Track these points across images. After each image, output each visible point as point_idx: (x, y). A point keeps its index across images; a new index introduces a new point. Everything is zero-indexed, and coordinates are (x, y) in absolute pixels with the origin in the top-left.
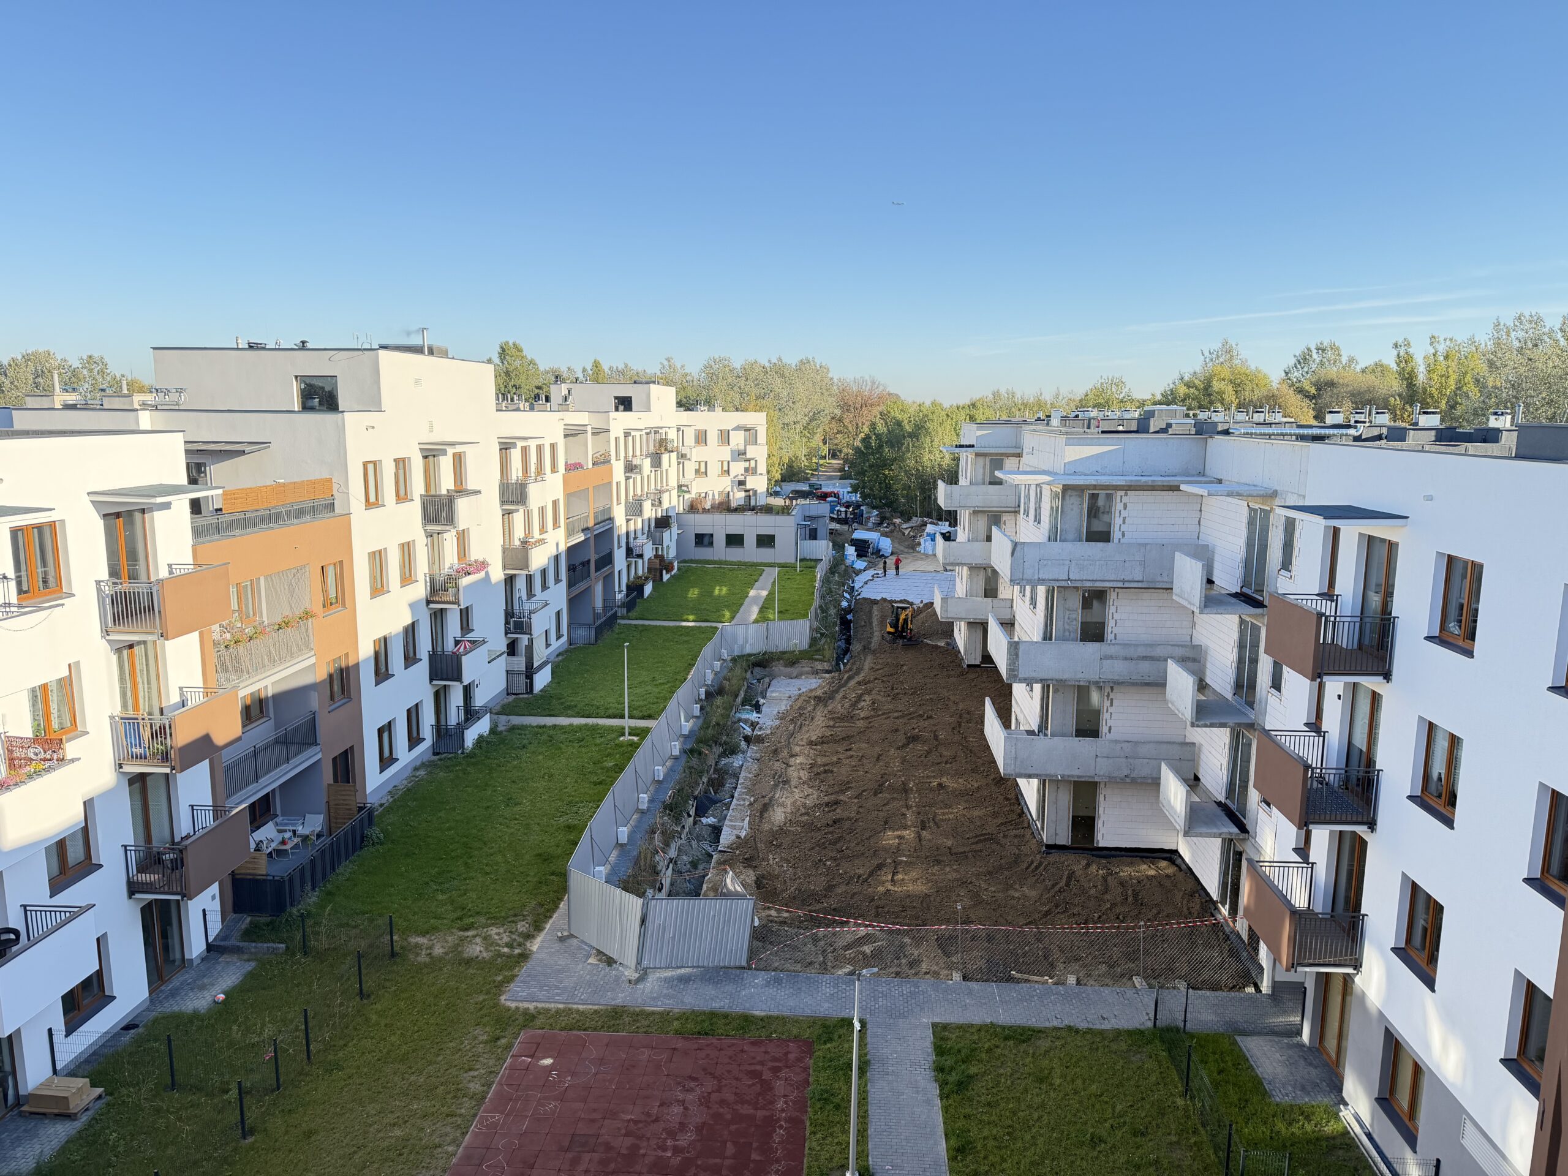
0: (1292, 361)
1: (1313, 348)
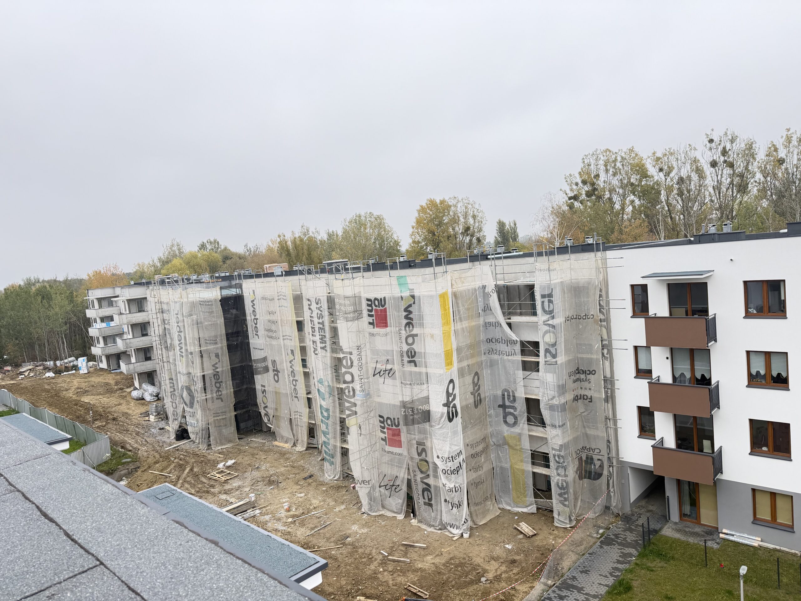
0: (197, 248)
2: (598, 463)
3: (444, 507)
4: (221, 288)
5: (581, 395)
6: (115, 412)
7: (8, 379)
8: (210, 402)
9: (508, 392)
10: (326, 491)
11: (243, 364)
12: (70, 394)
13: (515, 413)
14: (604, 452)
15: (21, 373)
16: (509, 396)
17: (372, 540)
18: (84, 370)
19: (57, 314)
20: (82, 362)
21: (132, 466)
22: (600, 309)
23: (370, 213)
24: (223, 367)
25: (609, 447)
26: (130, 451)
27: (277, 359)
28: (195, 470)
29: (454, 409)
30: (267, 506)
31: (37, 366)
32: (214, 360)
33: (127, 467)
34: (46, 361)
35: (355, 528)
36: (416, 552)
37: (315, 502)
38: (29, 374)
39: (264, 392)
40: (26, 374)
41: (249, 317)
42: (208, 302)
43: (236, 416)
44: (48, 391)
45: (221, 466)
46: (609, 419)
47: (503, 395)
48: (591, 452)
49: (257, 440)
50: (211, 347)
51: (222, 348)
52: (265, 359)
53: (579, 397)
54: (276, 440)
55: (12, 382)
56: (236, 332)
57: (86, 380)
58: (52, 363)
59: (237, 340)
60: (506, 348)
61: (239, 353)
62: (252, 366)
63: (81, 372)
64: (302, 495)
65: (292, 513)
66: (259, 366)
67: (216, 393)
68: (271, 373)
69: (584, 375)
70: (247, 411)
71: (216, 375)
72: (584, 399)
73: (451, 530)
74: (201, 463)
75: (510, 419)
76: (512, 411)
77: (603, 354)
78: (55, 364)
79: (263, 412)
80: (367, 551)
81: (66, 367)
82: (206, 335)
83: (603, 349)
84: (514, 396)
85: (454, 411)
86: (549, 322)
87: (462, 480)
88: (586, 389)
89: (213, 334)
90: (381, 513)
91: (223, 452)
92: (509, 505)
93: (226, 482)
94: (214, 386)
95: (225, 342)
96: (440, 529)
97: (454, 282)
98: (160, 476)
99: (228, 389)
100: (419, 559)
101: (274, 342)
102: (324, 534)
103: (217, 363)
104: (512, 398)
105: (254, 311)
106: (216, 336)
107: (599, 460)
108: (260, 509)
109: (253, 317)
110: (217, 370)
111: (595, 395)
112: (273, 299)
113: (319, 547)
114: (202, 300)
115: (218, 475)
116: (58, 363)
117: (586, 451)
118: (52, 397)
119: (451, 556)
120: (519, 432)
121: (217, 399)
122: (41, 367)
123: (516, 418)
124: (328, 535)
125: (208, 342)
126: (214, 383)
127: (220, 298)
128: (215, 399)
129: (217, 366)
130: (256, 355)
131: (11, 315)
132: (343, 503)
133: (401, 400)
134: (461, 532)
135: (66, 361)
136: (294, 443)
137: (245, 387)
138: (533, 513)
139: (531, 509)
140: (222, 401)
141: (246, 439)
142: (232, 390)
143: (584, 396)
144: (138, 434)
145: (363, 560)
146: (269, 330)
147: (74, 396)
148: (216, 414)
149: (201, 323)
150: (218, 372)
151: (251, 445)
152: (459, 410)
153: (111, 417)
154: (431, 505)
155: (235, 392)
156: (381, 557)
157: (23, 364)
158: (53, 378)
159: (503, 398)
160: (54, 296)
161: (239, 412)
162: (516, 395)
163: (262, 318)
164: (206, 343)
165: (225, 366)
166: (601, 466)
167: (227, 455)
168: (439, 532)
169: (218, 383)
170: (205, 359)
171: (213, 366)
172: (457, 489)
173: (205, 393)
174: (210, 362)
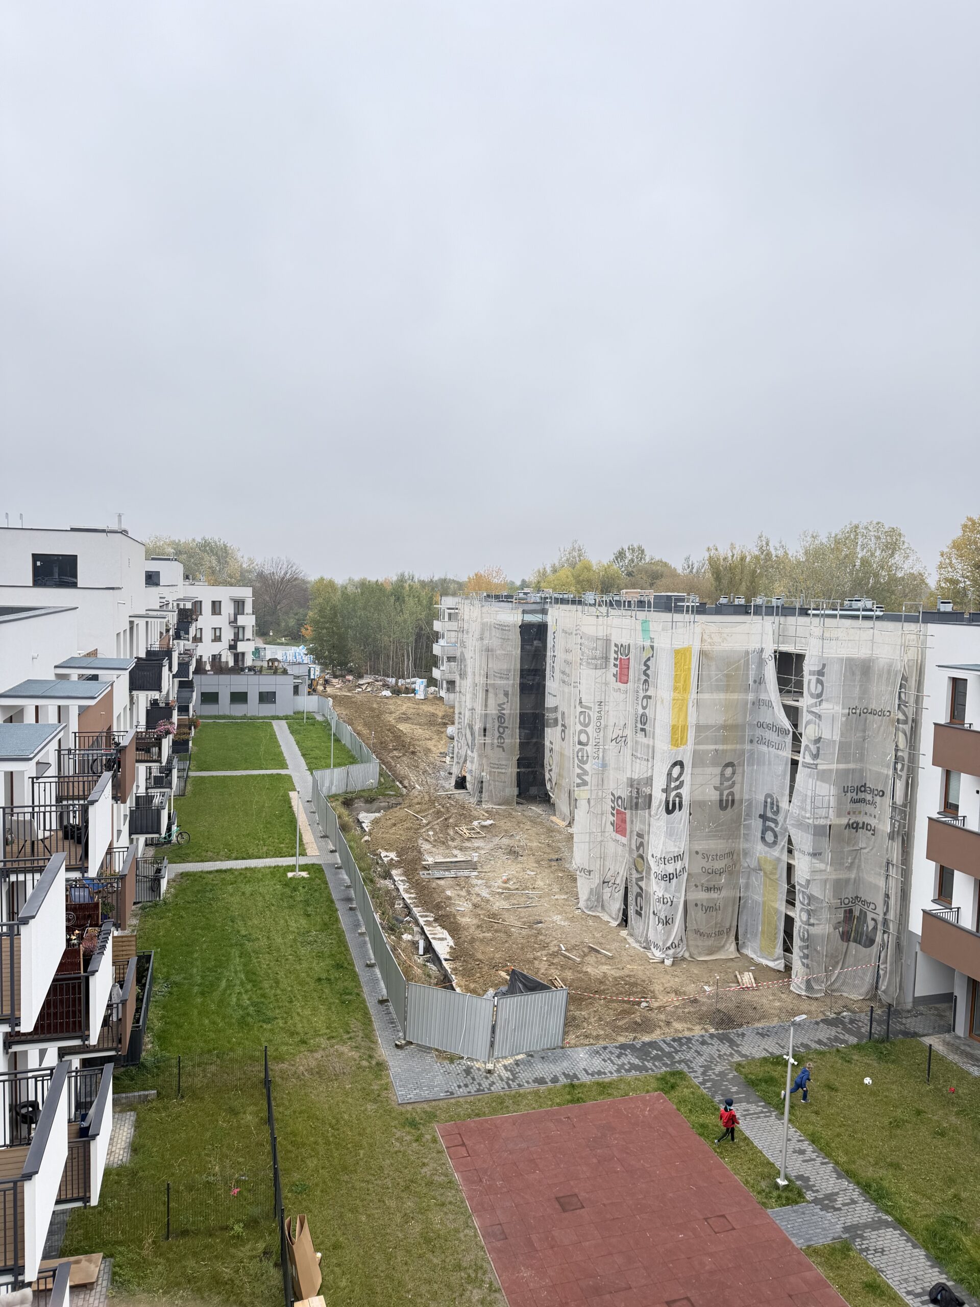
0: (612, 557)
1: (626, 548)
2: (871, 924)
3: (653, 920)
4: (524, 612)
5: (864, 823)
6: (419, 746)
7: (346, 690)
8: (488, 748)
9: (772, 799)
10: (562, 877)
11: (537, 712)
12: (391, 719)
13: (776, 829)
14: (880, 910)
15: (359, 686)
16: (772, 804)
17: (563, 932)
18: (420, 695)
19: (405, 621)
20: (420, 684)
21: (393, 801)
22: (899, 705)
23: (878, 523)
24: (511, 710)
25: (886, 904)
26: (405, 787)
27: (566, 711)
28: (451, 821)
29: (677, 799)
30: (489, 872)
31: (377, 681)
32: (502, 699)
33: (388, 800)
34: (388, 677)
35: (557, 918)
36: (597, 958)
37: (540, 883)
38: (366, 689)
39: (551, 750)
40: (364, 687)
41: (549, 653)
42: (505, 626)
43: (518, 773)
44: (372, 710)
45: (475, 823)
46: (893, 865)
47: (766, 802)
48: (866, 907)
49: (536, 809)
50: (499, 682)
51: (513, 685)
52: (555, 709)
53: (861, 825)
54: (555, 815)
55: (348, 694)
56: (533, 670)
57: (417, 706)
58: (394, 680)
59: (533, 680)
60: (776, 737)
61: (533, 697)
62: (544, 715)
63: (418, 697)
64: (533, 873)
65: (507, 885)
66: (549, 716)
67: (498, 739)
68: (559, 728)
69: (871, 795)
70: (533, 771)
71: (501, 717)
72: (867, 829)
73: (654, 950)
74: (461, 815)
75: (769, 837)
76: (772, 825)
77: (895, 769)
78: (397, 683)
79: (547, 776)
80: (547, 941)
81: (406, 688)
82: (495, 666)
83: (896, 763)
84: (778, 806)
85: (677, 802)
86: (814, 709)
87: (678, 893)
88: (871, 815)
89: (505, 667)
90: (598, 914)
91: (492, 811)
92: (755, 952)
93: (469, 839)
94: (496, 730)
95: (518, 679)
96: (644, 948)
97: (705, 637)
98: (412, 817)
99: (513, 739)
100: (594, 964)
101: (566, 689)
102: (520, 912)
103: (504, 704)
104: (775, 808)
105: (554, 646)
106: (509, 670)
107: (873, 919)
108: (479, 872)
109: (552, 654)
110: (503, 712)
111: (880, 827)
112: (572, 633)
113: (504, 920)
114: (498, 623)
115: (465, 831)
116: (401, 682)
117: (860, 903)
118: (372, 717)
119: (632, 973)
120: (777, 855)
121: (498, 746)
122: (381, 683)
123: (776, 836)
124: (522, 915)
125: (496, 675)
126: (496, 727)
127: (520, 624)
128: (495, 745)
129: (504, 706)
130: (550, 702)
131: (361, 615)
132: (567, 893)
133: (629, 776)
134: (663, 956)
135: (408, 681)
136: (569, 823)
137: (534, 740)
138: (779, 971)
139: (778, 964)
140: (504, 751)
141: (526, 806)
142: (518, 741)
143: (867, 824)
144: (425, 772)
145: (536, 945)
146: (563, 673)
147: (393, 721)
148: (492, 765)
149: (492, 650)
150: (504, 714)
151: (526, 813)
152: (685, 803)
153: (412, 749)
154: (640, 915)
155: (521, 744)
156: (556, 949)
157: (365, 676)
158: (387, 698)
159: (765, 806)
160: (406, 599)
161: (523, 770)
162: (780, 805)
163: (560, 655)
164: (494, 676)
165: (512, 709)
166: (875, 928)
167: (490, 814)
168: (642, 950)
169: (502, 727)
170: (491, 695)
171: (499, 705)
172: (665, 900)
173: (485, 735)
174: (496, 700)
